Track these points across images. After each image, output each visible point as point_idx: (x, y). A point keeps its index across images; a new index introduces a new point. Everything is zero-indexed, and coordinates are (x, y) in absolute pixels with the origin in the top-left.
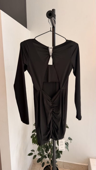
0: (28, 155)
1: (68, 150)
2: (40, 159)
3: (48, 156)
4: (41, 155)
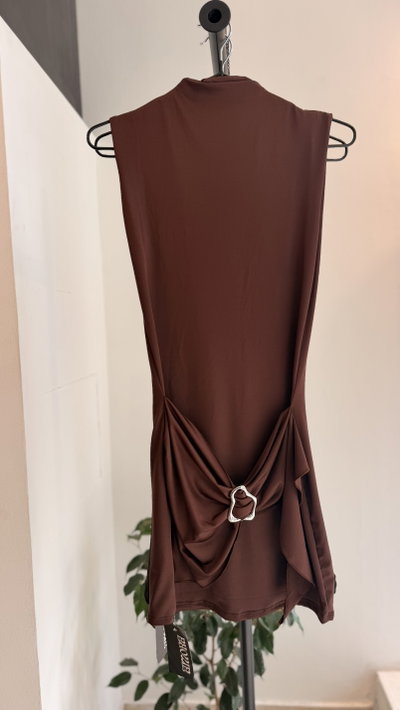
0: (110, 685)
1: (302, 629)
2: (166, 695)
3: (202, 677)
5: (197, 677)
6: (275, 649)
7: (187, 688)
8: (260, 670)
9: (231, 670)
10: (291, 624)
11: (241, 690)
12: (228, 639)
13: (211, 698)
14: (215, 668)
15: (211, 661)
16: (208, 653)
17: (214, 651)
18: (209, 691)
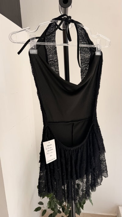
0: (35, 211)
1: (92, 204)
2: (51, 214)
3: (62, 209)
4: (52, 209)
7: (58, 213)
18: (65, 214)
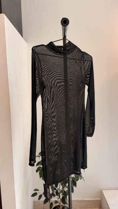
0: (32, 196)
1: (84, 180)
5: (55, 193)
6: (77, 186)
7: (53, 196)
8: (73, 191)
9: (65, 191)
10: (81, 179)
11: (68, 197)
12: (64, 184)
13: (58, 199)
14: (60, 191)
15: (59, 189)
16: (58, 187)
17: (60, 186)
18: (58, 197)
